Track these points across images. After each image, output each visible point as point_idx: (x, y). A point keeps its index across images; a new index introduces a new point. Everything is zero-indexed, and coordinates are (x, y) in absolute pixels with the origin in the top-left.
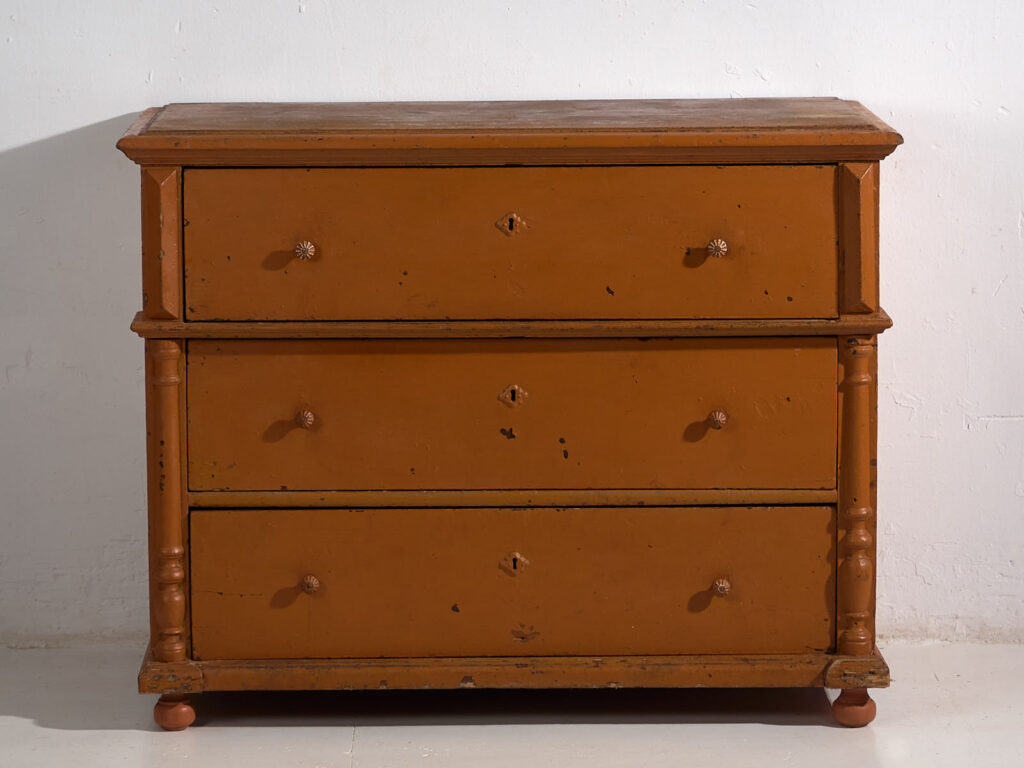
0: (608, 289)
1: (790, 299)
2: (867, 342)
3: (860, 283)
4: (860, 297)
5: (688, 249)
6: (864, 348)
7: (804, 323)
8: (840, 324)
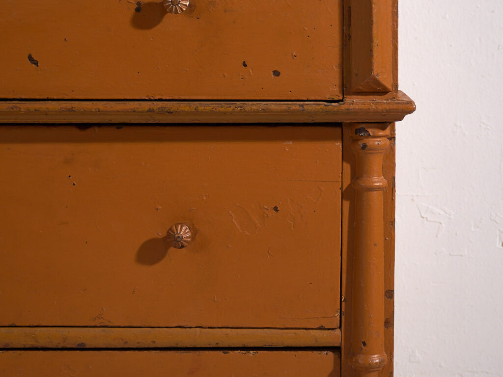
0: (30, 58)
1: (277, 73)
2: (381, 133)
3: (371, 51)
4: (372, 70)
5: (139, 4)
6: (377, 141)
7: (295, 106)
8: (343, 107)
